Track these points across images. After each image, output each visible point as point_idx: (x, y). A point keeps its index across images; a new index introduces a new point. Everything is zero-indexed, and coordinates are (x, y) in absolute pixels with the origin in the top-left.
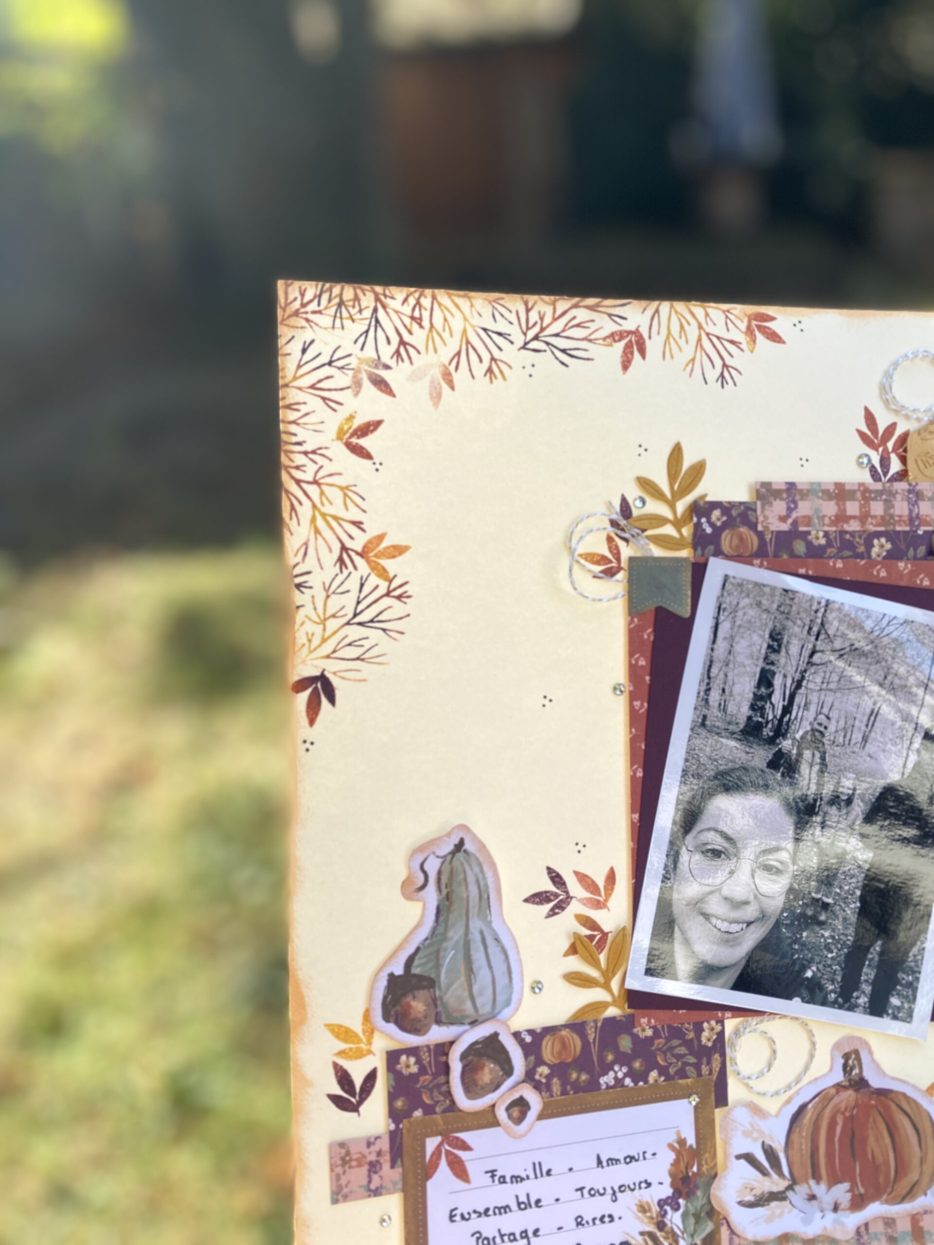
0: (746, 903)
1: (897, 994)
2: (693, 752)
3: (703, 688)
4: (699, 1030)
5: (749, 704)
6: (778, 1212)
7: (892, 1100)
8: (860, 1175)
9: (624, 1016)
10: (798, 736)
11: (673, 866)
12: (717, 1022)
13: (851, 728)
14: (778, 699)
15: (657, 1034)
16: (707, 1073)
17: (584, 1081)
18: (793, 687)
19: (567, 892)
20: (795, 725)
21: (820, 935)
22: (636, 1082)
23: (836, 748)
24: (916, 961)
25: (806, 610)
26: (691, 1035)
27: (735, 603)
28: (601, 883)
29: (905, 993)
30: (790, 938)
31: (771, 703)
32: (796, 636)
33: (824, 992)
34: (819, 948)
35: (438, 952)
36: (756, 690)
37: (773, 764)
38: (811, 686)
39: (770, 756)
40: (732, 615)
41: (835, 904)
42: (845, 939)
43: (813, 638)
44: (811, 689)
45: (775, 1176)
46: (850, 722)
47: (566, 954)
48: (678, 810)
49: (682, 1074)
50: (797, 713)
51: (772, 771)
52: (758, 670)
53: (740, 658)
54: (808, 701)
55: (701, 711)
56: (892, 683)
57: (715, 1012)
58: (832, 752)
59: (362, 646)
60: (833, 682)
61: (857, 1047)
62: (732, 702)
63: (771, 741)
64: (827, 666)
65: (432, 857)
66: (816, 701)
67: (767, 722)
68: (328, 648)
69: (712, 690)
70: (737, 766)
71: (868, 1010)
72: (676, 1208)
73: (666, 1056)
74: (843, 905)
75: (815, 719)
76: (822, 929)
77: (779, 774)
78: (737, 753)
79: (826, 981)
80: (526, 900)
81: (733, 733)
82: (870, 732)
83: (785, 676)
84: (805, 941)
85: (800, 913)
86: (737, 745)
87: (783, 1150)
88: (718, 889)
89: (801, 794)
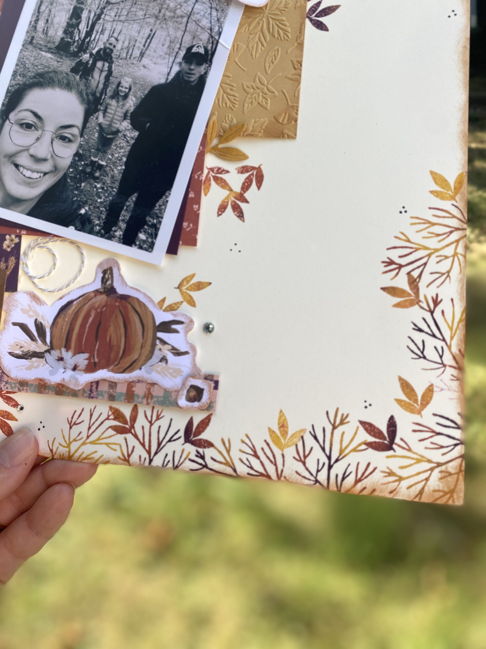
0: (45, 160)
1: (144, 232)
2: (22, 60)
3: (34, 19)
4: (2, 239)
5: (63, 30)
6: (36, 364)
7: (130, 303)
8: (98, 350)
10: (94, 52)
12: (16, 236)
13: (133, 47)
14: (83, 27)
16: (4, 268)
18: (95, 19)
20: (93, 44)
21: (93, 186)
23: (120, 61)
24: (160, 210)
29: (150, 231)
31: (78, 29)
33: (92, 224)
34: (92, 195)
36: (69, 20)
37: (74, 70)
38: (107, 18)
39: (74, 64)
41: (107, 166)
42: (111, 190)
44: (107, 20)
45: (40, 342)
46: (132, 43)
48: (7, 97)
50: (96, 36)
51: (73, 74)
52: (72, 7)
54: (104, 28)
55: (31, 34)
56: (164, 15)
57: (15, 229)
58: (117, 63)
61: (111, 266)
62: (52, 28)
63: (76, 55)
64: (119, 5)
66: (110, 29)
67: (74, 42)
69: (40, 20)
70: (50, 70)
71: (122, 241)
74: (112, 167)
75: (108, 40)
76: (96, 182)
77: (78, 77)
78: (51, 62)
79: (94, 218)
81: (50, 49)
82: (146, 50)
83: (90, 12)
84: (83, 189)
85: (81, 170)
86: (52, 57)
87: (49, 327)
88: (27, 149)
89: (92, 91)
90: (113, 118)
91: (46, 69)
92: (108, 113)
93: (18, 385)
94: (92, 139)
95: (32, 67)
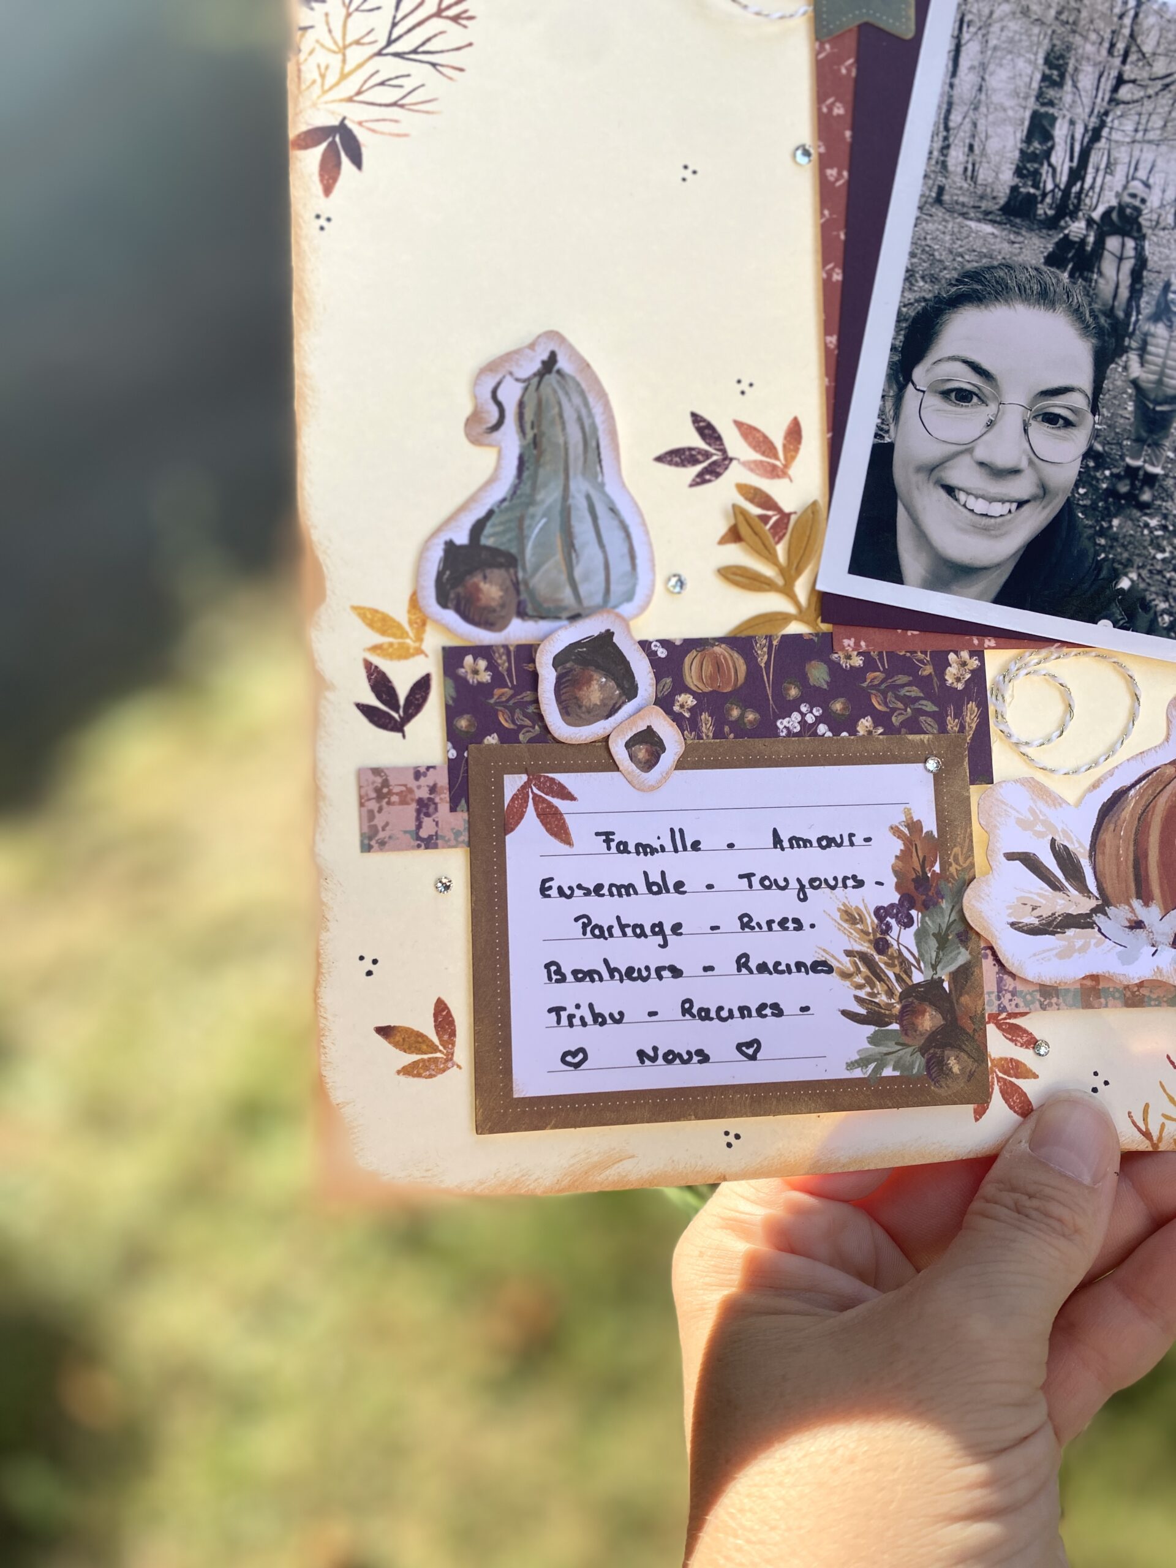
0: (1016, 472)
2: (923, 243)
3: (938, 144)
4: (941, 663)
5: (1014, 167)
6: (1079, 943)
9: (817, 635)
10: (1096, 215)
11: (892, 413)
12: (972, 654)
14: (1061, 159)
15: (870, 664)
16: (956, 729)
17: (750, 722)
18: (1086, 140)
19: (724, 451)
20: (1092, 198)
21: (1141, 524)
22: (836, 731)
23: (1161, 233)
25: (1103, 15)
26: (928, 670)
27: (986, 11)
28: (778, 440)
30: (1091, 527)
31: (1050, 165)
32: (1088, 59)
33: (1152, 612)
34: (1141, 544)
35: (521, 520)
36: (1024, 145)
37: (1054, 260)
38: (1116, 136)
39: (1050, 247)
40: (983, 31)
41: (1166, 476)
43: (1117, 61)
44: (1116, 142)
45: (1073, 892)
47: (723, 541)
48: (901, 330)
49: (913, 726)
50: (1094, 179)
51: (1053, 269)
52: (1028, 114)
53: (996, 98)
54: (1112, 160)
55: (935, 180)
57: (967, 637)
58: (1155, 239)
59: (401, 86)
60: (1153, 129)
62: (985, 165)
63: (1052, 224)
64: (1142, 105)
65: (509, 380)
66: (1127, 160)
67: (1044, 195)
68: (350, 87)
69: (953, 147)
70: (996, 263)
72: (908, 923)
73: (885, 698)
75: (1125, 187)
76: (1146, 514)
77: (1066, 275)
78: (994, 244)
79: (1153, 596)
80: (659, 459)
81: (987, 213)
83: (1072, 123)
84: (1116, 533)
85: (1107, 489)
86: (996, 231)
87: (1087, 854)
88: (968, 449)
89: (1104, 305)
90: (1164, 366)
91: (984, 261)
92: (1150, 354)
93: (1038, 996)
94: (1122, 417)
95: (951, 257)
